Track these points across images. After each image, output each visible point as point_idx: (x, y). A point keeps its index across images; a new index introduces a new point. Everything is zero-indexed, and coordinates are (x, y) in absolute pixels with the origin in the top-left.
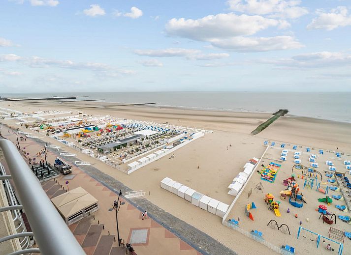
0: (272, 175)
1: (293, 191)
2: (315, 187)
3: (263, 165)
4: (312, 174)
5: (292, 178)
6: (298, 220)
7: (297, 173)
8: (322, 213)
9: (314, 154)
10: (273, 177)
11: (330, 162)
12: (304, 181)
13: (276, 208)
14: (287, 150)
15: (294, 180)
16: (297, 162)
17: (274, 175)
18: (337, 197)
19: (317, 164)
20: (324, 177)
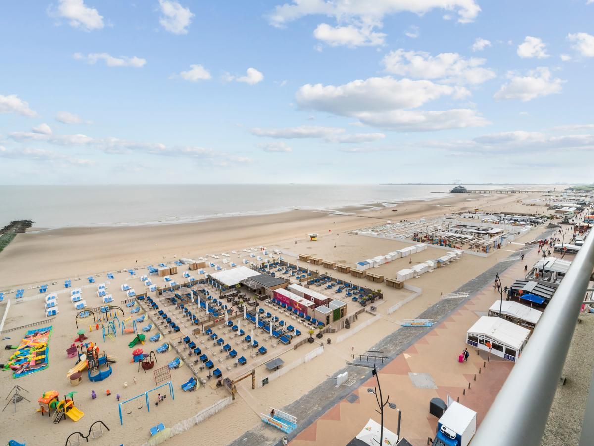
0: (38, 354)
1: (90, 357)
2: (119, 330)
3: (8, 348)
4: (109, 313)
5: (82, 338)
6: (113, 396)
7: (86, 324)
8: (140, 361)
9: (102, 283)
10: (43, 357)
11: (126, 285)
12: (100, 331)
13: (70, 408)
14: (55, 294)
15: (85, 339)
16: (81, 307)
17: (43, 353)
18: (148, 328)
19: (110, 296)
20: (126, 310)
